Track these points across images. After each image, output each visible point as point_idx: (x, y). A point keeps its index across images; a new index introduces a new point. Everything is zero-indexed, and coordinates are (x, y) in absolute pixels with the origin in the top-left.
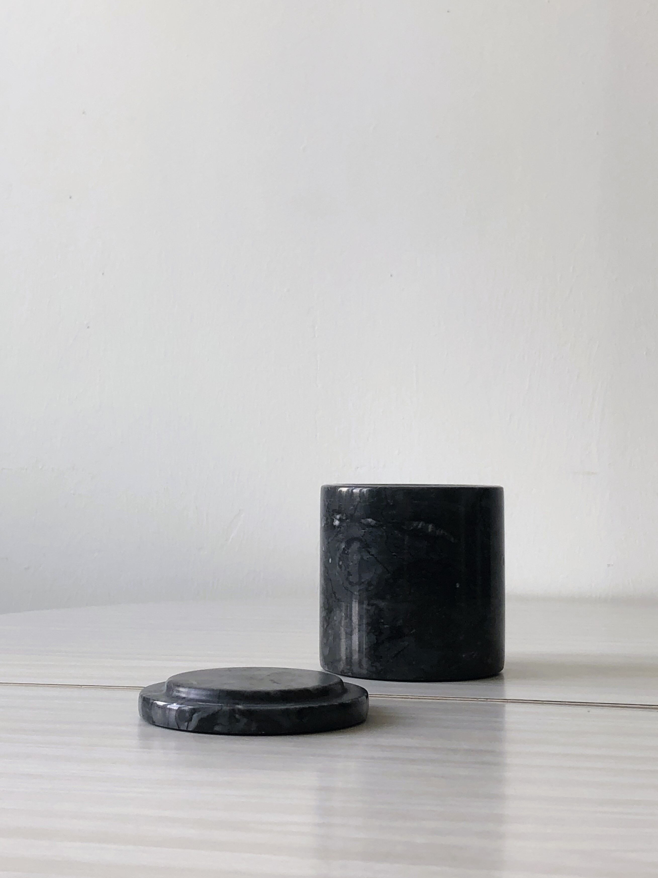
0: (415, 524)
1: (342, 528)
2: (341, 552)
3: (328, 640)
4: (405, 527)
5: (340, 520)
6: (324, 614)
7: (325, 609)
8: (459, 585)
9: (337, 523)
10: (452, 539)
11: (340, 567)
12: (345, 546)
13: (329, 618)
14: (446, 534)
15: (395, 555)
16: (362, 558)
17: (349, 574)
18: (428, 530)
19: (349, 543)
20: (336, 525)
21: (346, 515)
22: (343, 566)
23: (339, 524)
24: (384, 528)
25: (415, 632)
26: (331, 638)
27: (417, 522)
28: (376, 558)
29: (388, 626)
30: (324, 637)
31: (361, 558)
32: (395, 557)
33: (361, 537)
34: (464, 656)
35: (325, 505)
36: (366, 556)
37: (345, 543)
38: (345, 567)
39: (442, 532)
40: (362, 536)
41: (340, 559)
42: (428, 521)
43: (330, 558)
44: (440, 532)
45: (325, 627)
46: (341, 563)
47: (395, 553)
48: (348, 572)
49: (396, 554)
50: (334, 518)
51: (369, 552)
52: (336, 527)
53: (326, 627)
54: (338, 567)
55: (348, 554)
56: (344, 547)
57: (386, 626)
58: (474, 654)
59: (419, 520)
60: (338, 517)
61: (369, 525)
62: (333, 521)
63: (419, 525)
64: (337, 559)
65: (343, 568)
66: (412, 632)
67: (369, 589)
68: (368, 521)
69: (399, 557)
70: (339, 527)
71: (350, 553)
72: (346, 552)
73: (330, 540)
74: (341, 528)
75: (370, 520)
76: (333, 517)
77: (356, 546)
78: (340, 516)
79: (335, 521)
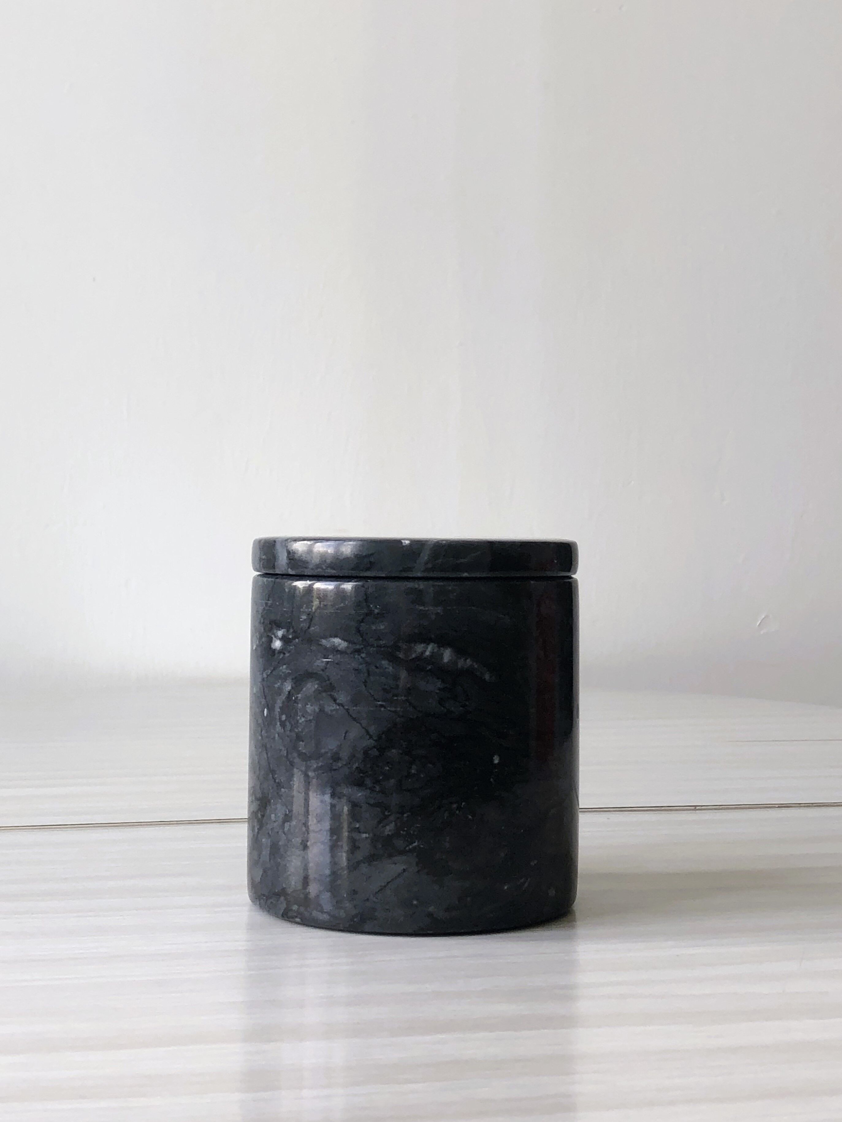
0: (419, 648)
1: (287, 655)
2: (284, 698)
3: (259, 856)
4: (401, 655)
5: (283, 639)
6: (255, 806)
7: (257, 799)
8: (498, 759)
9: (277, 644)
10: (487, 677)
11: (283, 725)
12: (292, 688)
13: (263, 816)
14: (476, 666)
15: (382, 706)
16: (322, 710)
17: (299, 738)
18: (442, 658)
19: (299, 681)
20: (277, 649)
21: (294, 632)
22: (288, 724)
23: (282, 646)
24: (363, 655)
25: (418, 846)
26: (266, 852)
27: (423, 645)
28: (347, 710)
29: (367, 835)
30: (254, 849)
31: (320, 710)
32: (382, 709)
33: (321, 672)
34: (506, 888)
35: (257, 611)
36: (330, 707)
37: (291, 681)
38: (292, 725)
39: (469, 662)
40: (323, 670)
41: (282, 712)
42: (442, 642)
43: (265, 708)
44: (465, 663)
45: (256, 830)
46: (284, 717)
47: (382, 701)
48: (297, 734)
49: (384, 703)
50: (273, 636)
51: (335, 700)
52: (276, 652)
53: (258, 832)
54: (278, 723)
55: (296, 701)
56: (289, 688)
57: (364, 835)
58: (525, 882)
59: (427, 641)
60: (280, 633)
61: (335, 650)
62: (270, 641)
63: (425, 651)
64: (277, 710)
65: (288, 727)
66: (411, 847)
67: (334, 768)
68: (334, 642)
69: (389, 709)
70: (281, 651)
71: (300, 700)
72: (293, 698)
73: (265, 676)
74: (284, 654)
75: (337, 641)
76: (270, 634)
77: (311, 687)
78: (284, 632)
79: (275, 641)
